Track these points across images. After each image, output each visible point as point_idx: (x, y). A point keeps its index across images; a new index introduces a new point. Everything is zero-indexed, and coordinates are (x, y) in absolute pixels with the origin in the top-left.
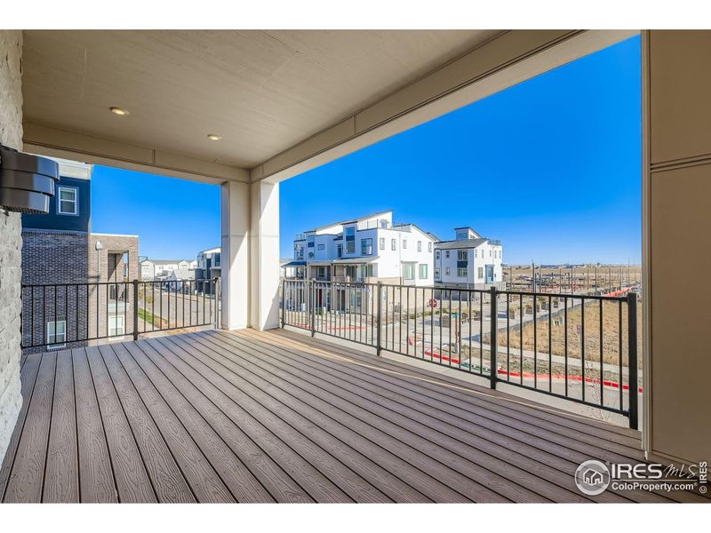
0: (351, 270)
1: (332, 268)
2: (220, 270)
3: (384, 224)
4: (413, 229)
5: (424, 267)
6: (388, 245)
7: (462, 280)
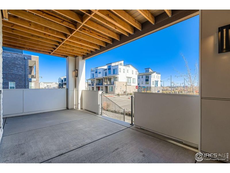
0: (110, 79)
1: (103, 79)
2: (66, 83)
3: (121, 64)
4: (130, 66)
5: (134, 79)
6: (122, 71)
7: (147, 85)
